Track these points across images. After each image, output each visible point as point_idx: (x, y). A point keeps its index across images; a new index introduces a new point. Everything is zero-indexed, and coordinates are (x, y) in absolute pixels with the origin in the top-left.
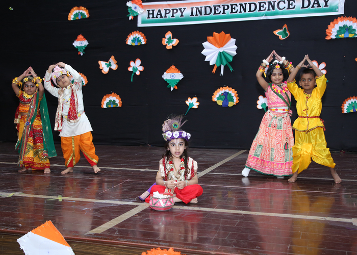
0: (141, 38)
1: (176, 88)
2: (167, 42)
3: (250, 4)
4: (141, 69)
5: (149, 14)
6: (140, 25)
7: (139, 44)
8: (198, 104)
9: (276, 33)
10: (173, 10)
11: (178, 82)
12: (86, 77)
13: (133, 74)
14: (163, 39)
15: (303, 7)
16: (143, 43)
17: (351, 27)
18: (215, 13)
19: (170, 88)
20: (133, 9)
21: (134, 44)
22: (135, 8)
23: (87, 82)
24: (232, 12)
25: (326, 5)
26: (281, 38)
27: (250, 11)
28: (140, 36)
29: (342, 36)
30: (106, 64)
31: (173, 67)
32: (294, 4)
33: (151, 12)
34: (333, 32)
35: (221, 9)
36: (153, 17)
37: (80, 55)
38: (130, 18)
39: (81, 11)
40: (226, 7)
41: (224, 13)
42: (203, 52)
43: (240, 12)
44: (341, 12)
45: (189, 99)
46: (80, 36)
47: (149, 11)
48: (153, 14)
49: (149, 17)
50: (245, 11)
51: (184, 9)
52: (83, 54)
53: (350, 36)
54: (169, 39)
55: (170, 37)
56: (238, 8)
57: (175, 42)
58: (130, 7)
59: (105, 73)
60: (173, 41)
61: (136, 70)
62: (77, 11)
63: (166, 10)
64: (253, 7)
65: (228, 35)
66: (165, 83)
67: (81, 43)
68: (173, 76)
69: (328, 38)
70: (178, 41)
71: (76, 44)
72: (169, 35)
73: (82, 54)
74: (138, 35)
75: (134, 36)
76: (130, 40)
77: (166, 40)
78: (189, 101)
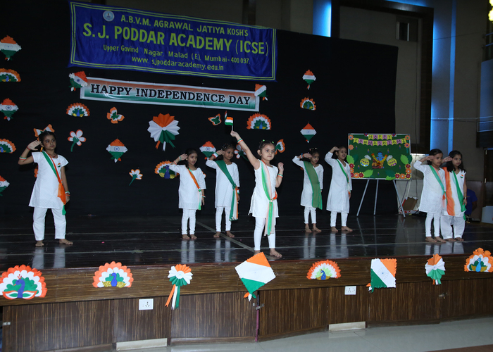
0: (84, 110)
1: (120, 160)
2: (112, 117)
3: (189, 93)
4: (83, 139)
5: (93, 88)
6: (82, 97)
7: (81, 116)
8: (141, 175)
9: (211, 119)
10: (119, 88)
11: (122, 154)
12: (13, 144)
13: (73, 145)
14: (108, 114)
15: (230, 102)
16: (86, 114)
17: (264, 122)
18: (159, 97)
19: (114, 160)
20: (75, 81)
21: (75, 115)
22: (78, 80)
23: (15, 149)
24: (174, 98)
25: (247, 103)
26: (214, 124)
27: (189, 99)
28: (82, 108)
29: (258, 128)
31: (117, 140)
32: (224, 99)
33: (95, 87)
34: (252, 124)
35: (165, 94)
36: (98, 92)
37: (7, 120)
38: (72, 89)
39: (9, 74)
40: (169, 93)
41: (167, 97)
42: (149, 130)
43: (181, 98)
44: (257, 109)
45: (132, 171)
46: (8, 100)
47: (93, 86)
48: (98, 89)
49: (93, 91)
50: (185, 98)
51: (130, 89)
52: (11, 119)
53: (264, 128)
54: (114, 114)
56: (179, 95)
57: (120, 117)
58: (72, 79)
61: (78, 140)
62: (5, 73)
63: (111, 87)
64: (192, 96)
65: (172, 117)
66: (110, 155)
67: (9, 108)
68: (117, 149)
69: (248, 128)
70: (124, 117)
72: (114, 111)
73: (9, 119)
74: (80, 107)
75: (76, 108)
76: (70, 112)
77: (112, 115)
78: (133, 173)
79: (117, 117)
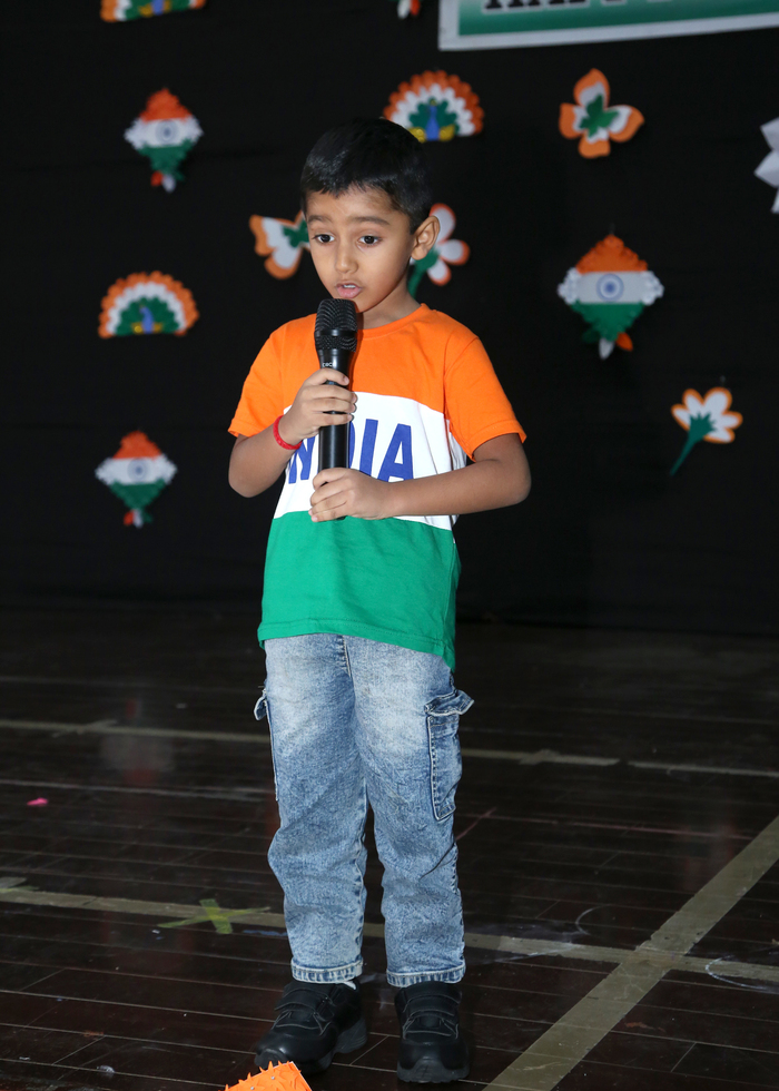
0: (457, 105)
1: (627, 344)
2: (585, 124)
4: (454, 252)
6: (450, 39)
7: (445, 134)
8: (734, 420)
11: (634, 314)
12: (187, 294)
13: (415, 282)
14: (565, 108)
16: (467, 126)
19: (595, 348)
21: (421, 133)
23: (194, 315)
28: (449, 95)
30: (287, 232)
31: (613, 244)
36: (516, 3)
37: (161, 188)
38: (403, 8)
42: (766, 170)
45: (691, 400)
46: (163, 99)
49: (493, 3)
52: (179, 185)
54: (594, 107)
55: (599, 99)
57: (624, 120)
59: (278, 274)
60: (616, 115)
66: (575, 321)
67: (167, 133)
68: (610, 287)
70: (639, 119)
71: (145, 135)
72: (592, 88)
73: (169, 184)
74: (439, 92)
75: (424, 97)
76: (402, 113)
77: (580, 113)
78: (689, 410)
79: (607, 121)
